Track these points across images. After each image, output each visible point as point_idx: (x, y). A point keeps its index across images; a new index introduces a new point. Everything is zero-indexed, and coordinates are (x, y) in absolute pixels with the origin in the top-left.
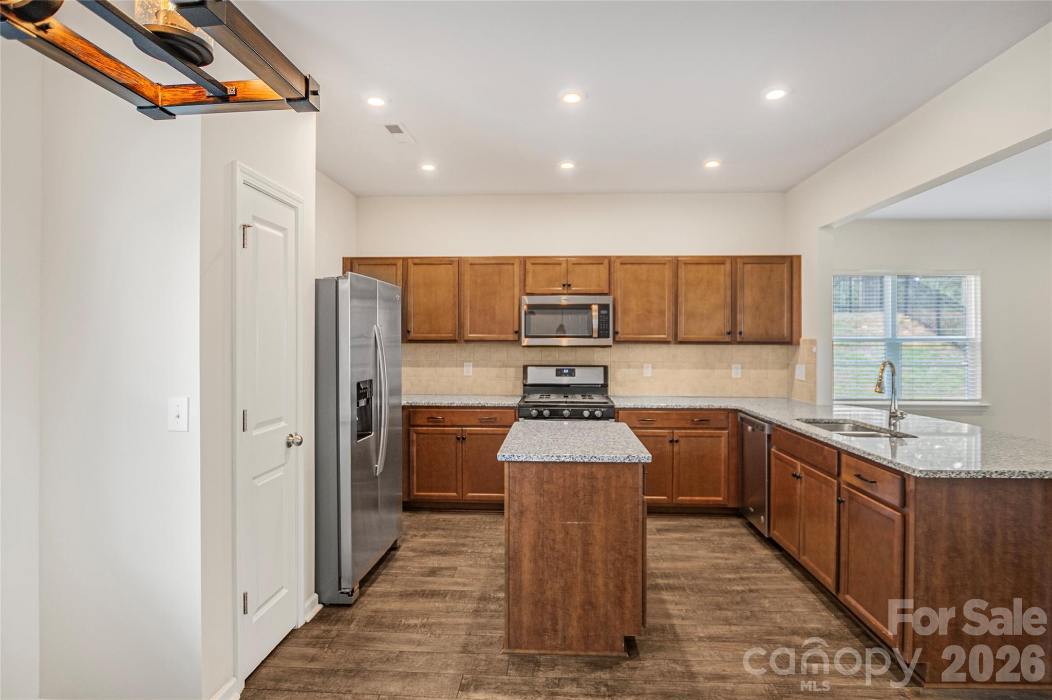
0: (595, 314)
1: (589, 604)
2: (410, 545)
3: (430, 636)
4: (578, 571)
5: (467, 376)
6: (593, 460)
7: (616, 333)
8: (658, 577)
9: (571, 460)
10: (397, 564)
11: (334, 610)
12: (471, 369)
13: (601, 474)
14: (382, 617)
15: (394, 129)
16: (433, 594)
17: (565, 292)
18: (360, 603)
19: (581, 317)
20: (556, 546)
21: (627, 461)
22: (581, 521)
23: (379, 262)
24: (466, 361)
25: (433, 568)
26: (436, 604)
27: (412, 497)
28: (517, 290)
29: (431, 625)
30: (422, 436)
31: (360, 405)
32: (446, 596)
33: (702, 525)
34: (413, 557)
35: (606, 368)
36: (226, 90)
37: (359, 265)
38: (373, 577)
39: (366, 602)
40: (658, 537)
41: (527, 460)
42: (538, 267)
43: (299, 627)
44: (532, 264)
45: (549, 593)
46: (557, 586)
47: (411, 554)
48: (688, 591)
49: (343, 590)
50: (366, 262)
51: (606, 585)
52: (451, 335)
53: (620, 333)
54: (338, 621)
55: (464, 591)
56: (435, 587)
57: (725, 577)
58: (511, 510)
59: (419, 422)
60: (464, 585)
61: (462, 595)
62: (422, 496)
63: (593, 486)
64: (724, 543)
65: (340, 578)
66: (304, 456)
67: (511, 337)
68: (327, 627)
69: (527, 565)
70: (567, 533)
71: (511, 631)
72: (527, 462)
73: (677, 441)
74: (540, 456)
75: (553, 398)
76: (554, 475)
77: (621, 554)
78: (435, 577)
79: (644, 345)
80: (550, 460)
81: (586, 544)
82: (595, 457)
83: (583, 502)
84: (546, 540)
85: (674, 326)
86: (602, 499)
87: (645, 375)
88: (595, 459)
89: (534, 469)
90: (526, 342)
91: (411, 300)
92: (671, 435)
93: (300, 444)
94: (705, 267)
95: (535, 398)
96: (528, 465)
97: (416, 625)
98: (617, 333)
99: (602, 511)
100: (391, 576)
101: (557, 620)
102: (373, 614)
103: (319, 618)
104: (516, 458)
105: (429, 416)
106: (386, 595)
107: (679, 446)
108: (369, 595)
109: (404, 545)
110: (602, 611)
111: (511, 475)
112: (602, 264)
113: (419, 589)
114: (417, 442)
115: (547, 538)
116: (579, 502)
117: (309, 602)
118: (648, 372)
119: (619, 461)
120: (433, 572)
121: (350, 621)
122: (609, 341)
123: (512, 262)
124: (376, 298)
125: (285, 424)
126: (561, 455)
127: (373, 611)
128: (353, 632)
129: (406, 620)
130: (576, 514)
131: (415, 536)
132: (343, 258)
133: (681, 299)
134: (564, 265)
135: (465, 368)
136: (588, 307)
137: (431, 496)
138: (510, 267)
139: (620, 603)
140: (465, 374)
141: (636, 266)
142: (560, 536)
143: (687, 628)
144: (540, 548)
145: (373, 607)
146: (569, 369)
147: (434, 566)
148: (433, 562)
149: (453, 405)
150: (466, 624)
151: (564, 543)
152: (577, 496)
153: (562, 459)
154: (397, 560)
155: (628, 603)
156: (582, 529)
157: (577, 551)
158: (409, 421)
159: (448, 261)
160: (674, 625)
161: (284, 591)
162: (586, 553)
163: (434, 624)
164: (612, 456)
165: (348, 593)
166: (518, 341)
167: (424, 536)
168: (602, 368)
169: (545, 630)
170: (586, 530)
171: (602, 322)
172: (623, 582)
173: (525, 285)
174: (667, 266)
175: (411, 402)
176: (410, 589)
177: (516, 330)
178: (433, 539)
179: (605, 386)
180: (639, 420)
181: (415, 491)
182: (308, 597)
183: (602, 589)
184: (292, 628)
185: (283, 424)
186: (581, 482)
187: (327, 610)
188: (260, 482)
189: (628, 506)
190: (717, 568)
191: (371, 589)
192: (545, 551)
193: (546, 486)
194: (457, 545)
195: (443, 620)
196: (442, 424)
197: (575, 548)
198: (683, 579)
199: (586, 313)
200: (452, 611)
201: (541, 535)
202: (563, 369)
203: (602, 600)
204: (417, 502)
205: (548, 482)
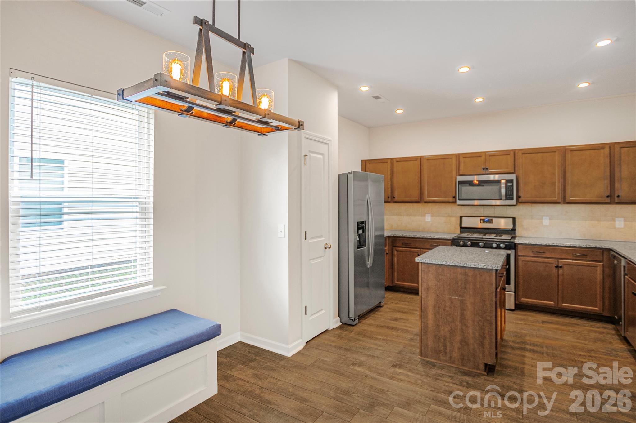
0: (503, 185)
1: (464, 342)
2: (389, 306)
3: (385, 344)
4: (458, 323)
5: (428, 222)
6: (465, 265)
7: (518, 197)
8: (528, 344)
9: (453, 265)
10: (380, 313)
11: (345, 326)
12: (430, 218)
13: (471, 274)
14: (366, 333)
15: (377, 98)
16: (393, 328)
17: (484, 173)
18: (358, 326)
19: (495, 188)
20: (446, 309)
21: (485, 267)
22: (460, 297)
23: (379, 161)
24: (427, 213)
25: (397, 318)
26: (393, 333)
27: (394, 284)
28: (454, 173)
29: (387, 340)
30: (399, 252)
31: (359, 233)
32: (399, 330)
33: (579, 324)
34: (389, 312)
35: (514, 219)
36: (278, 128)
37: (369, 163)
38: (367, 316)
39: (360, 326)
40: (541, 325)
41: (430, 262)
42: (467, 159)
43: (330, 329)
44: (464, 157)
45: (442, 332)
46: (447, 329)
47: (388, 310)
48: (545, 355)
49: (350, 318)
50: (372, 162)
51: (474, 333)
52: (416, 199)
53: (522, 197)
54: (347, 330)
55: (409, 330)
56: (395, 326)
57: (577, 353)
58: (423, 287)
59: (398, 245)
60: (410, 327)
61: (407, 331)
62: (400, 284)
63: (466, 280)
64: (589, 336)
65: (349, 312)
66: (333, 253)
67: (451, 199)
68: (341, 332)
69: (430, 316)
70: (452, 303)
71: (423, 348)
72: (430, 263)
73: (561, 267)
74: (436, 261)
75: (476, 235)
76: (445, 271)
77: (482, 318)
78: (396, 321)
79: (544, 204)
80: (442, 263)
81: (463, 310)
82: (466, 264)
83: (460, 287)
84: (440, 305)
85: (563, 193)
86: (471, 287)
87: (544, 224)
88: (466, 265)
89: (434, 267)
90: (459, 202)
91: (395, 180)
92: (557, 263)
93: (330, 248)
94: (588, 152)
95: (465, 235)
96: (431, 265)
97: (380, 339)
98: (520, 197)
99: (471, 293)
100: (376, 317)
101: (447, 347)
102: (362, 331)
103: (339, 328)
104: (424, 261)
105: (403, 242)
106: (370, 325)
107: (563, 270)
108: (363, 323)
109: (385, 306)
110: (472, 347)
111: (423, 269)
112: (509, 155)
113: (387, 325)
114: (397, 256)
115: (441, 304)
116: (459, 287)
117: (335, 320)
118: (546, 221)
119: (480, 267)
120: (396, 320)
121: (351, 332)
122: (514, 202)
123: (451, 157)
124: (368, 180)
125: (324, 239)
126: (448, 261)
127: (362, 330)
128: (352, 336)
129: (376, 336)
130: (457, 293)
131: (393, 303)
132: (362, 160)
133: (568, 175)
134: (483, 157)
135: (426, 217)
136: (499, 182)
137: (404, 285)
138: (450, 160)
139: (482, 344)
140: (426, 220)
141: (534, 155)
142: (448, 304)
143: (532, 371)
144: (437, 308)
145: (363, 328)
146: (489, 219)
147: (397, 317)
148: (398, 315)
149: (416, 237)
150: (404, 343)
151: (451, 308)
152: (458, 284)
153: (448, 263)
154: (380, 312)
155: (487, 345)
156: (460, 301)
157: (457, 313)
158: (393, 244)
159: (415, 159)
160: (525, 368)
161: (323, 312)
162: (462, 315)
163: (389, 340)
164: (476, 264)
165: (352, 320)
166: (455, 202)
167: (397, 303)
168: (511, 220)
169: (440, 351)
170: (462, 302)
171: (509, 190)
172: (484, 334)
173: (459, 170)
174: (556, 153)
175: (393, 234)
176: (382, 325)
177: (454, 196)
178: (402, 305)
179: (514, 230)
180: (533, 252)
181: (396, 281)
182: (335, 318)
183: (472, 335)
184: (327, 329)
185: (323, 239)
186: (459, 277)
187: (343, 325)
188: (313, 262)
189: (487, 292)
190: (574, 348)
191: (364, 321)
192: (440, 310)
193: (440, 277)
194: (413, 310)
195: (394, 339)
196: (410, 247)
197: (457, 311)
198: (545, 348)
199: (497, 185)
200: (400, 337)
201: (438, 301)
202: (485, 219)
203: (471, 341)
204: (397, 287)
205: (442, 275)
